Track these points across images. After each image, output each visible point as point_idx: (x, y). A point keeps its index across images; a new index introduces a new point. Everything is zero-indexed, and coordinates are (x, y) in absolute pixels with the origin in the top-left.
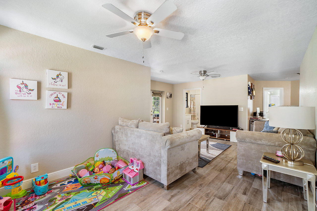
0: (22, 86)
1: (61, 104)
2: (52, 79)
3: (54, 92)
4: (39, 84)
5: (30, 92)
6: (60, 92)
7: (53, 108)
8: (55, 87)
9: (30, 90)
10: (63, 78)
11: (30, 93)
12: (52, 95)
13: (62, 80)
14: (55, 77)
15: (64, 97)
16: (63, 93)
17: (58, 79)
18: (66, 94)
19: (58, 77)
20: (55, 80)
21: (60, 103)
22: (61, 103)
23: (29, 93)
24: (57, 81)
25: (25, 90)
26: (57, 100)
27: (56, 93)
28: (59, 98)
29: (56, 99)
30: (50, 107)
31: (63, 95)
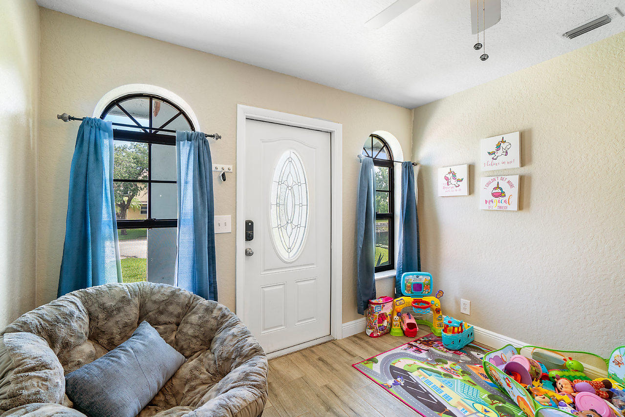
0: (450, 176)
1: (505, 201)
2: (489, 154)
3: (493, 178)
4: (471, 169)
5: (459, 183)
6: (503, 177)
7: (491, 209)
8: (494, 168)
9: (458, 180)
10: (508, 147)
11: (459, 185)
12: (488, 184)
13: (507, 152)
14: (494, 149)
15: (512, 186)
16: (509, 178)
17: (500, 152)
18: (515, 180)
19: (498, 147)
20: (493, 155)
21: (504, 199)
22: (506, 198)
23: (457, 185)
24: (497, 155)
25: (453, 181)
26: (499, 194)
27: (496, 179)
28: (501, 189)
29: (497, 191)
30: (486, 207)
31: (509, 182)
